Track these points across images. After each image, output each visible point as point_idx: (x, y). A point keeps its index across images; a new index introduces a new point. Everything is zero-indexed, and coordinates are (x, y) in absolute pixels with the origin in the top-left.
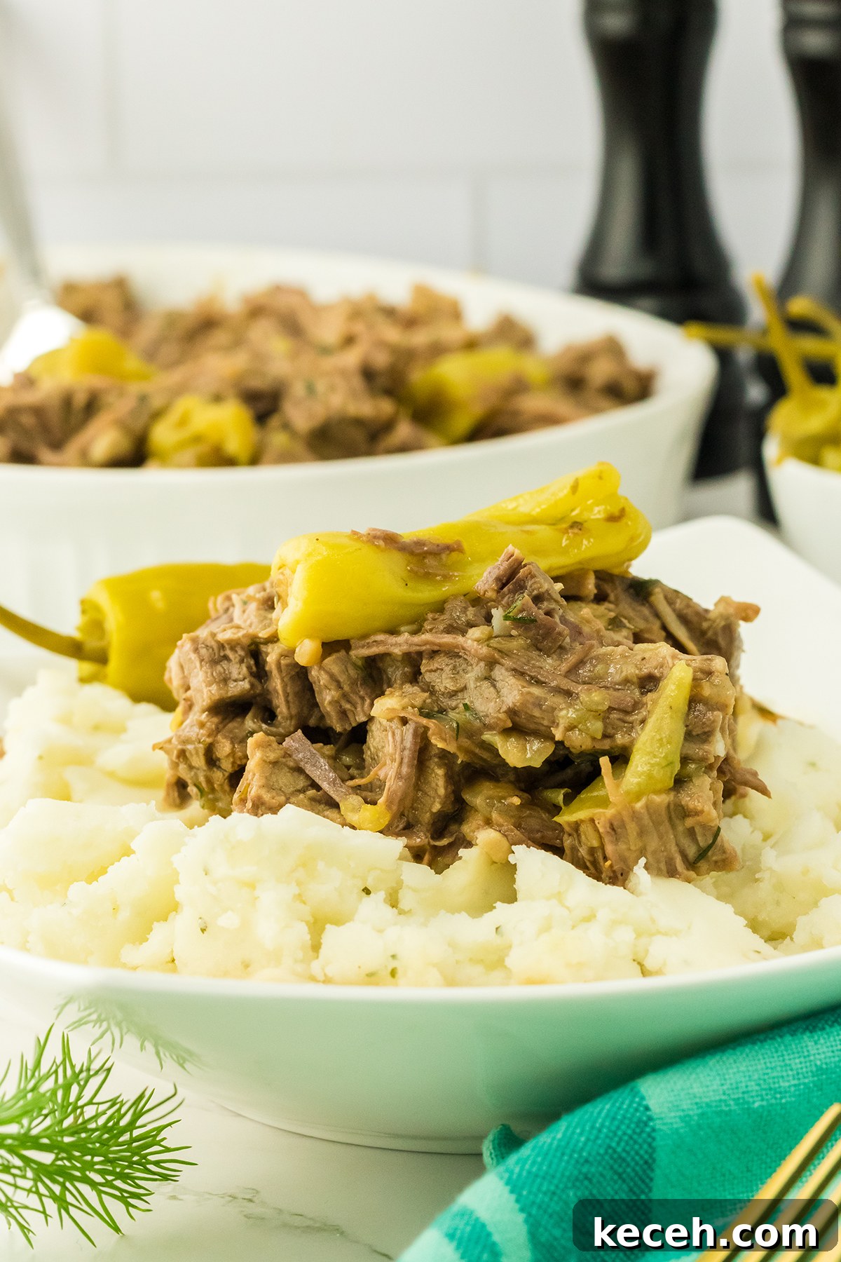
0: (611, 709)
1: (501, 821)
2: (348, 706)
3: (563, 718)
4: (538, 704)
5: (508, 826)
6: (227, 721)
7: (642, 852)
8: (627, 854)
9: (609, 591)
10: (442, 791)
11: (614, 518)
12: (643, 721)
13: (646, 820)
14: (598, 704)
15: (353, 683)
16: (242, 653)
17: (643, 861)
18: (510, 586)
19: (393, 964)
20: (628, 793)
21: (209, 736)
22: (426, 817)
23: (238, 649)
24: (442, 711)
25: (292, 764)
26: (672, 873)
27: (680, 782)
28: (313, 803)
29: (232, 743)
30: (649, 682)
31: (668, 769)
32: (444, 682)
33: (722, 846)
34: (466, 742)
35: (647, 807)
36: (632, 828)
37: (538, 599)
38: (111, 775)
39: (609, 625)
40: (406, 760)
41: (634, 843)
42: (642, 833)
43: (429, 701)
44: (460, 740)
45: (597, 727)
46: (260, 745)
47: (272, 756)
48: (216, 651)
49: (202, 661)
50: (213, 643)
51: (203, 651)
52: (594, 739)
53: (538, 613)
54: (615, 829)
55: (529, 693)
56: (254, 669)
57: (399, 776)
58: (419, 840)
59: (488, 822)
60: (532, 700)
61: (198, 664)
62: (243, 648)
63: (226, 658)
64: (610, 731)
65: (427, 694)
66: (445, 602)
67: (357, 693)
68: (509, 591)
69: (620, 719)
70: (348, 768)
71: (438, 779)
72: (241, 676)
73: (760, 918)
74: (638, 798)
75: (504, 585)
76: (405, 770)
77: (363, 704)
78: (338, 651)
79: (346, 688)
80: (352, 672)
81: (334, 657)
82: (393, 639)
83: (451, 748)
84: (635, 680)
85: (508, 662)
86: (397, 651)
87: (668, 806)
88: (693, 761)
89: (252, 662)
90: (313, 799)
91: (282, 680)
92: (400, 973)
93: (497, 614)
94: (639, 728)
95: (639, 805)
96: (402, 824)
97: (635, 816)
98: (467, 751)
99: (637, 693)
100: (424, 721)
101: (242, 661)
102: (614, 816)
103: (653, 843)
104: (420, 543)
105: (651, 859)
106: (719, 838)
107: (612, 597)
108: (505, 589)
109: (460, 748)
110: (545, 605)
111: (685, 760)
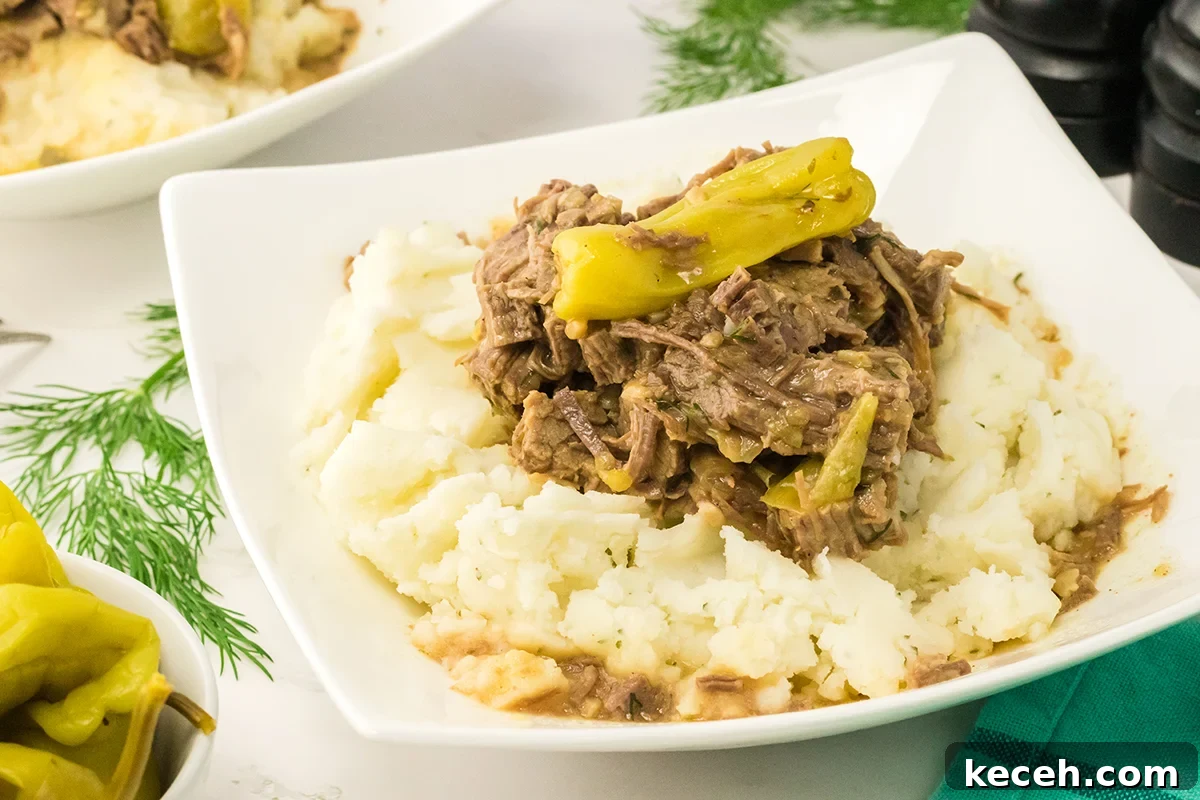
0: (811, 423)
1: (719, 498)
2: (607, 371)
3: (771, 430)
4: (752, 414)
5: (723, 503)
6: (514, 358)
7: (826, 543)
8: (813, 543)
9: (835, 252)
10: (674, 465)
11: (842, 198)
12: (836, 435)
13: (830, 521)
14: (799, 419)
15: (611, 355)
16: (527, 308)
17: (827, 549)
18: (737, 304)
19: (619, 637)
20: (814, 501)
21: (497, 378)
22: (662, 478)
23: (523, 304)
24: (677, 402)
25: (559, 417)
26: (849, 553)
27: (860, 489)
28: (575, 453)
29: (516, 386)
30: (844, 399)
31: (850, 484)
32: (680, 376)
33: (894, 531)
34: (693, 433)
35: (831, 512)
36: (818, 527)
37: (758, 317)
38: (433, 339)
39: (829, 295)
40: (646, 441)
41: (820, 537)
42: (826, 529)
43: (667, 393)
44: (690, 430)
45: (798, 437)
46: (533, 403)
47: (543, 413)
48: (506, 302)
49: (494, 311)
50: (503, 296)
51: (495, 302)
52: (794, 448)
53: (758, 329)
54: (804, 524)
55: (745, 407)
56: (536, 320)
57: (640, 452)
58: (655, 493)
59: (709, 497)
60: (747, 413)
61: (491, 313)
62: (527, 304)
63: (513, 308)
64: (808, 441)
65: (666, 388)
66: (689, 294)
67: (613, 362)
68: (737, 308)
69: (818, 432)
70: (607, 411)
71: (671, 457)
72: (525, 327)
73: (924, 568)
74: (824, 504)
75: (734, 301)
76: (645, 447)
77: (619, 370)
78: (600, 329)
79: (605, 358)
80: (610, 347)
81: (597, 334)
82: (643, 328)
83: (682, 439)
84: (834, 395)
85: (729, 375)
86: (646, 339)
87: (849, 511)
88: (874, 471)
89: (534, 314)
90: (574, 449)
91: (556, 340)
92: (623, 644)
93: (729, 322)
94: (831, 440)
95: (824, 512)
96: (643, 482)
97: (821, 518)
98: (695, 439)
99: (834, 408)
100: (661, 416)
101: (526, 314)
102: (805, 517)
103: (834, 536)
104: (673, 238)
105: (832, 546)
106: (891, 526)
107: (837, 257)
108: (734, 306)
109: (689, 438)
110: (765, 321)
111: (865, 470)
